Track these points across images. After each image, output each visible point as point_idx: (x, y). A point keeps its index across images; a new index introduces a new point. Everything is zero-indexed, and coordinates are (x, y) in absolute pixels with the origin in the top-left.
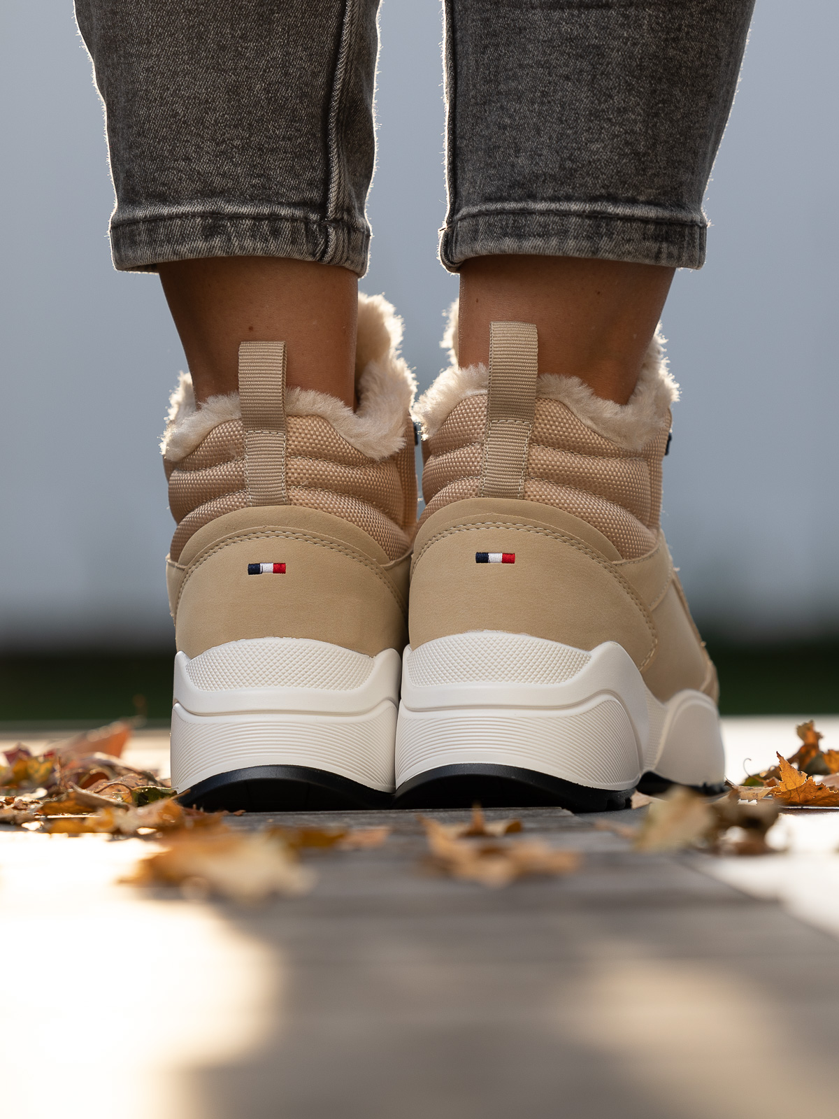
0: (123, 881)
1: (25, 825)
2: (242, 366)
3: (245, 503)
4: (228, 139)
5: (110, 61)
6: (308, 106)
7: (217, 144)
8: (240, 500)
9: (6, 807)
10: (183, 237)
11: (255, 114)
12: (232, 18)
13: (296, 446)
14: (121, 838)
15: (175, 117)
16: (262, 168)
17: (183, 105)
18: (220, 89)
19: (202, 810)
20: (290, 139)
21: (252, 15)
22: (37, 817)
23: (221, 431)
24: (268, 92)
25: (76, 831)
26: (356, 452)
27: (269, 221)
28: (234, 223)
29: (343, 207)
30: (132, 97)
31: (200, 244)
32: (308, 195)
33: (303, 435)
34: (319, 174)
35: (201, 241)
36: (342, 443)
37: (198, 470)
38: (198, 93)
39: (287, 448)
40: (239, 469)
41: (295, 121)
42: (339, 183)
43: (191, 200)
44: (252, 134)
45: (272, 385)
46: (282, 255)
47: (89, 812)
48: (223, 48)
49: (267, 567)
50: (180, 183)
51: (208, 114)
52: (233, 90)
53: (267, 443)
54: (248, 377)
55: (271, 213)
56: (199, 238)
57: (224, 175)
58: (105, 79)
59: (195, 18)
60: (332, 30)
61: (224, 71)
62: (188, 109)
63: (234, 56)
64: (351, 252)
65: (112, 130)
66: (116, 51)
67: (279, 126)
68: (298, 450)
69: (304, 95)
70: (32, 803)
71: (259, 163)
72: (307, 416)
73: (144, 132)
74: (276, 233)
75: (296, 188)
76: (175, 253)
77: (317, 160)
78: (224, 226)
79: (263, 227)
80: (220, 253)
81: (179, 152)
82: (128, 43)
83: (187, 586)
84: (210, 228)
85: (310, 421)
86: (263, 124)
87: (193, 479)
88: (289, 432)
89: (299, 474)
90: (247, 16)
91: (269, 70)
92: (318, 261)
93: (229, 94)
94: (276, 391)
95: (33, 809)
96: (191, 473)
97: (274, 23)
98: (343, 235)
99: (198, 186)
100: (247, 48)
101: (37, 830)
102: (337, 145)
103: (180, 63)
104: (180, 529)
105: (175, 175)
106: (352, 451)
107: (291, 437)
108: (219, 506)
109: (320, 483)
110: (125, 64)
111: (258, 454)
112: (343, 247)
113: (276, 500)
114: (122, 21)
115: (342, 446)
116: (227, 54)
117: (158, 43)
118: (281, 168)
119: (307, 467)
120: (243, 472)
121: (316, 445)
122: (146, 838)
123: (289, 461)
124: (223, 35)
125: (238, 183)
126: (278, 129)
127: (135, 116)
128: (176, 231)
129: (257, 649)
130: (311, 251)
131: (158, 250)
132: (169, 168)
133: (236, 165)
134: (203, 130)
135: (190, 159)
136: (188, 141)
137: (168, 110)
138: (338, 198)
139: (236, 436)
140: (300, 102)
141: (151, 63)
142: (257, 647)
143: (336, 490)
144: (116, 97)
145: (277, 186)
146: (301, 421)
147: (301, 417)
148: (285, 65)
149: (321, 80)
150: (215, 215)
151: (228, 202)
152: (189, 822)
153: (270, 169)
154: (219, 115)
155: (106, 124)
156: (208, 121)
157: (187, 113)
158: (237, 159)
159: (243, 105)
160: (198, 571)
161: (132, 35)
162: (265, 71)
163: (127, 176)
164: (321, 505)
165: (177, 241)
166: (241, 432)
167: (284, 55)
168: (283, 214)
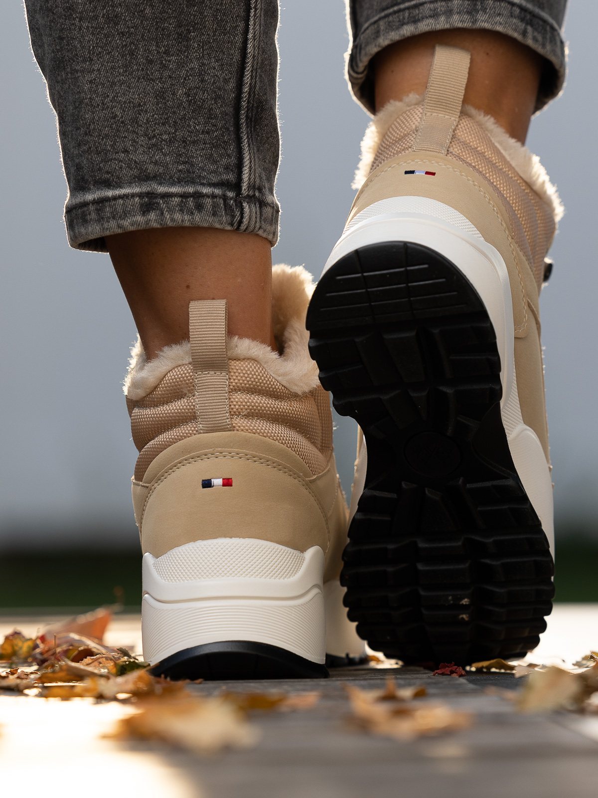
0: (105, 737)
1: (26, 691)
2: (192, 320)
3: (197, 431)
4: (158, 135)
5: (59, 78)
6: (221, 106)
7: (150, 139)
8: (193, 429)
9: (11, 677)
10: (125, 213)
11: (179, 114)
12: (157, 38)
13: (236, 383)
14: (103, 701)
15: (114, 118)
16: (187, 156)
17: (121, 108)
18: (149, 95)
19: (168, 679)
20: (208, 133)
21: (173, 35)
22: (36, 685)
23: (175, 374)
24: (189, 96)
25: (67, 696)
26: (283, 388)
27: (194, 198)
28: (165, 201)
29: (254, 186)
30: (79, 105)
31: (139, 218)
32: (225, 177)
33: (242, 375)
34: (233, 160)
35: (139, 216)
36: (272, 381)
37: (157, 406)
38: (132, 98)
39: (230, 385)
40: (190, 404)
41: (212, 118)
42: (250, 167)
43: (130, 183)
44: (177, 130)
45: (217, 334)
46: (205, 225)
47: (77, 681)
48: (150, 62)
49: (217, 482)
50: (121, 171)
51: (141, 115)
52: (160, 95)
53: (213, 382)
54: (198, 329)
55: (195, 192)
56: (138, 213)
57: (156, 163)
58: (56, 93)
59: (127, 39)
60: (239, 44)
61: (152, 80)
62: (125, 111)
63: (160, 68)
64: (263, 222)
65: (63, 134)
66: (64, 69)
67: (199, 122)
68: (238, 387)
69: (218, 97)
70: (32, 673)
71: (183, 153)
72: (244, 359)
73: (89, 132)
74: (199, 207)
75: (215, 172)
76: (119, 226)
77: (232, 149)
78: (158, 204)
79: (189, 203)
80: (155, 225)
81: (119, 146)
82: (74, 61)
83: (151, 500)
84: (146, 205)
85: (247, 364)
86: (185, 122)
87: (153, 414)
88: (230, 372)
89: (240, 406)
90: (169, 35)
91: (189, 78)
92: (236, 229)
93: (157, 99)
94: (220, 338)
95: (33, 679)
96: (150, 409)
97: (191, 40)
98: (255, 209)
99: (136, 172)
100: (170, 61)
101: (37, 696)
102: (248, 137)
103: (117, 76)
104: (142, 455)
105: (117, 165)
106: (280, 387)
107: (232, 376)
108: (175, 434)
109: (257, 413)
110: (71, 78)
111: (206, 391)
112: (256, 218)
113: (222, 427)
114: (68, 45)
115: (272, 383)
116: (154, 67)
117: (98, 60)
118: (202, 156)
119: (246, 400)
120: (194, 406)
121: (252, 382)
122: (124, 702)
123: (231, 395)
124: (151, 52)
125: (168, 169)
126: (198, 125)
127: (82, 120)
128: (120, 209)
129: (212, 548)
130: (229, 221)
131: (106, 225)
132: (112, 159)
133: (165, 155)
134: (137, 127)
135: (128, 151)
136: (125, 137)
137: (109, 113)
138: (249, 179)
139: (187, 377)
140: (215, 103)
141: (93, 76)
142: (212, 546)
143: (268, 419)
144: (66, 107)
145: (199, 170)
146: (240, 363)
147: (239, 360)
148: (202, 74)
149: (232, 85)
150: (151, 195)
151: (160, 184)
152: (158, 688)
153: (193, 157)
154: (150, 115)
155: (58, 129)
156: (141, 120)
157: (124, 114)
158: (166, 150)
159: (168, 107)
160: (160, 487)
161: (77, 55)
162: (185, 79)
163: (77, 168)
164: (258, 431)
165: (120, 217)
166: (191, 374)
167: (200, 66)
168: (204, 192)
